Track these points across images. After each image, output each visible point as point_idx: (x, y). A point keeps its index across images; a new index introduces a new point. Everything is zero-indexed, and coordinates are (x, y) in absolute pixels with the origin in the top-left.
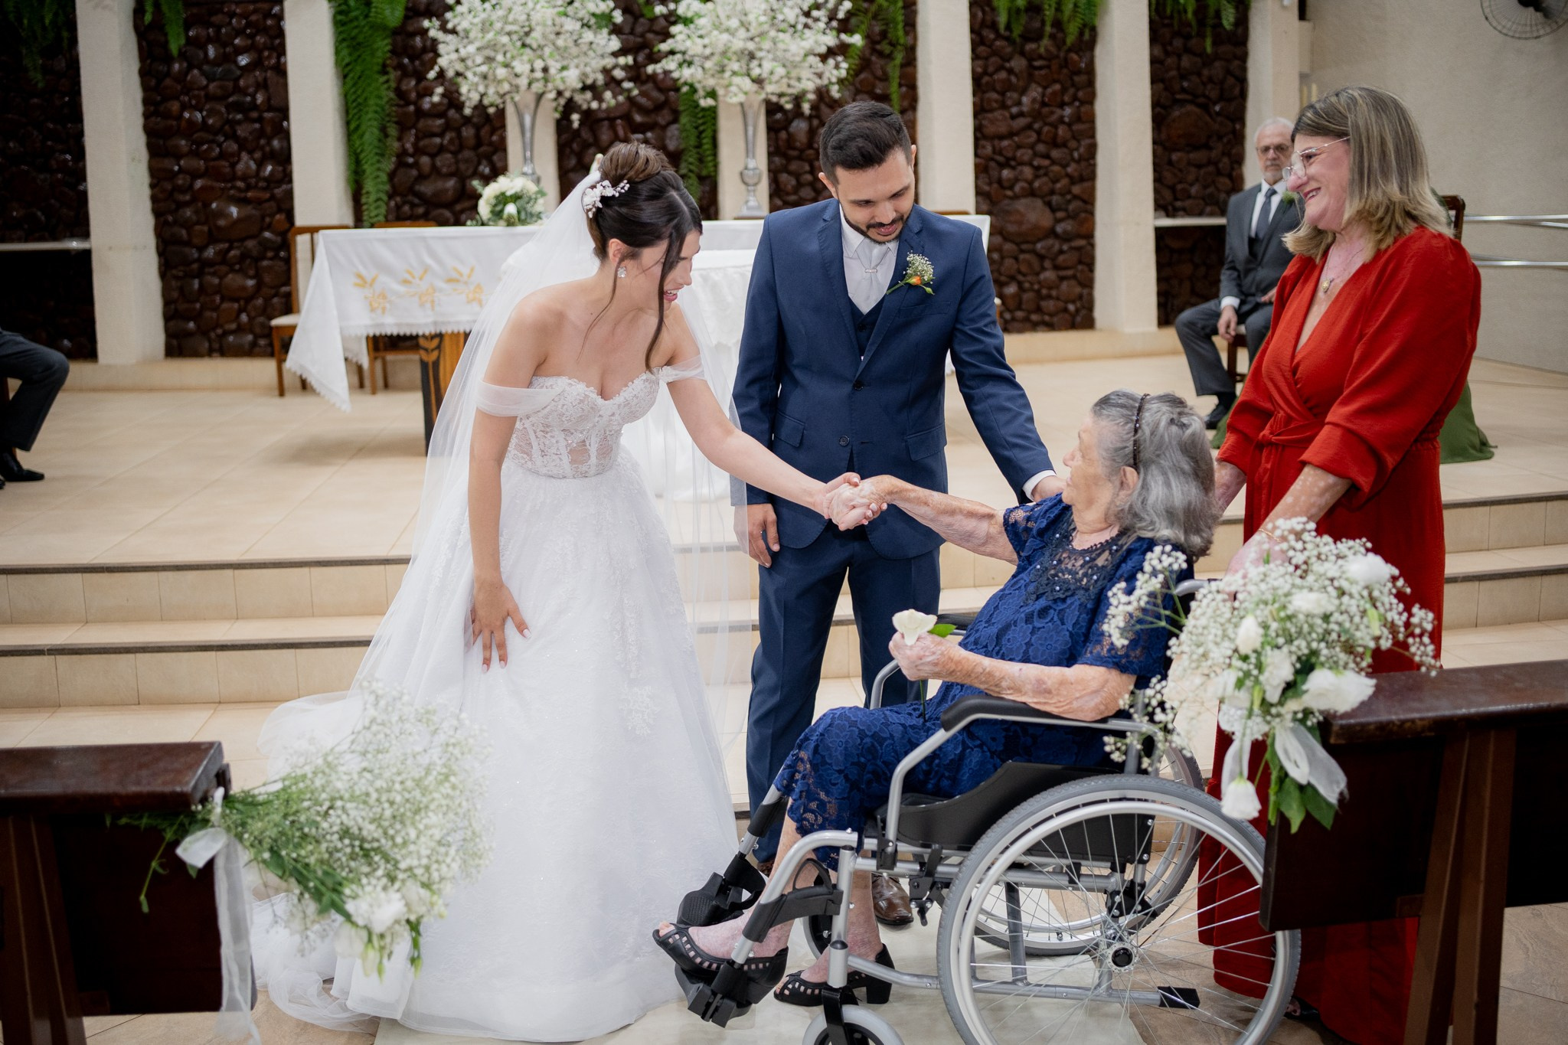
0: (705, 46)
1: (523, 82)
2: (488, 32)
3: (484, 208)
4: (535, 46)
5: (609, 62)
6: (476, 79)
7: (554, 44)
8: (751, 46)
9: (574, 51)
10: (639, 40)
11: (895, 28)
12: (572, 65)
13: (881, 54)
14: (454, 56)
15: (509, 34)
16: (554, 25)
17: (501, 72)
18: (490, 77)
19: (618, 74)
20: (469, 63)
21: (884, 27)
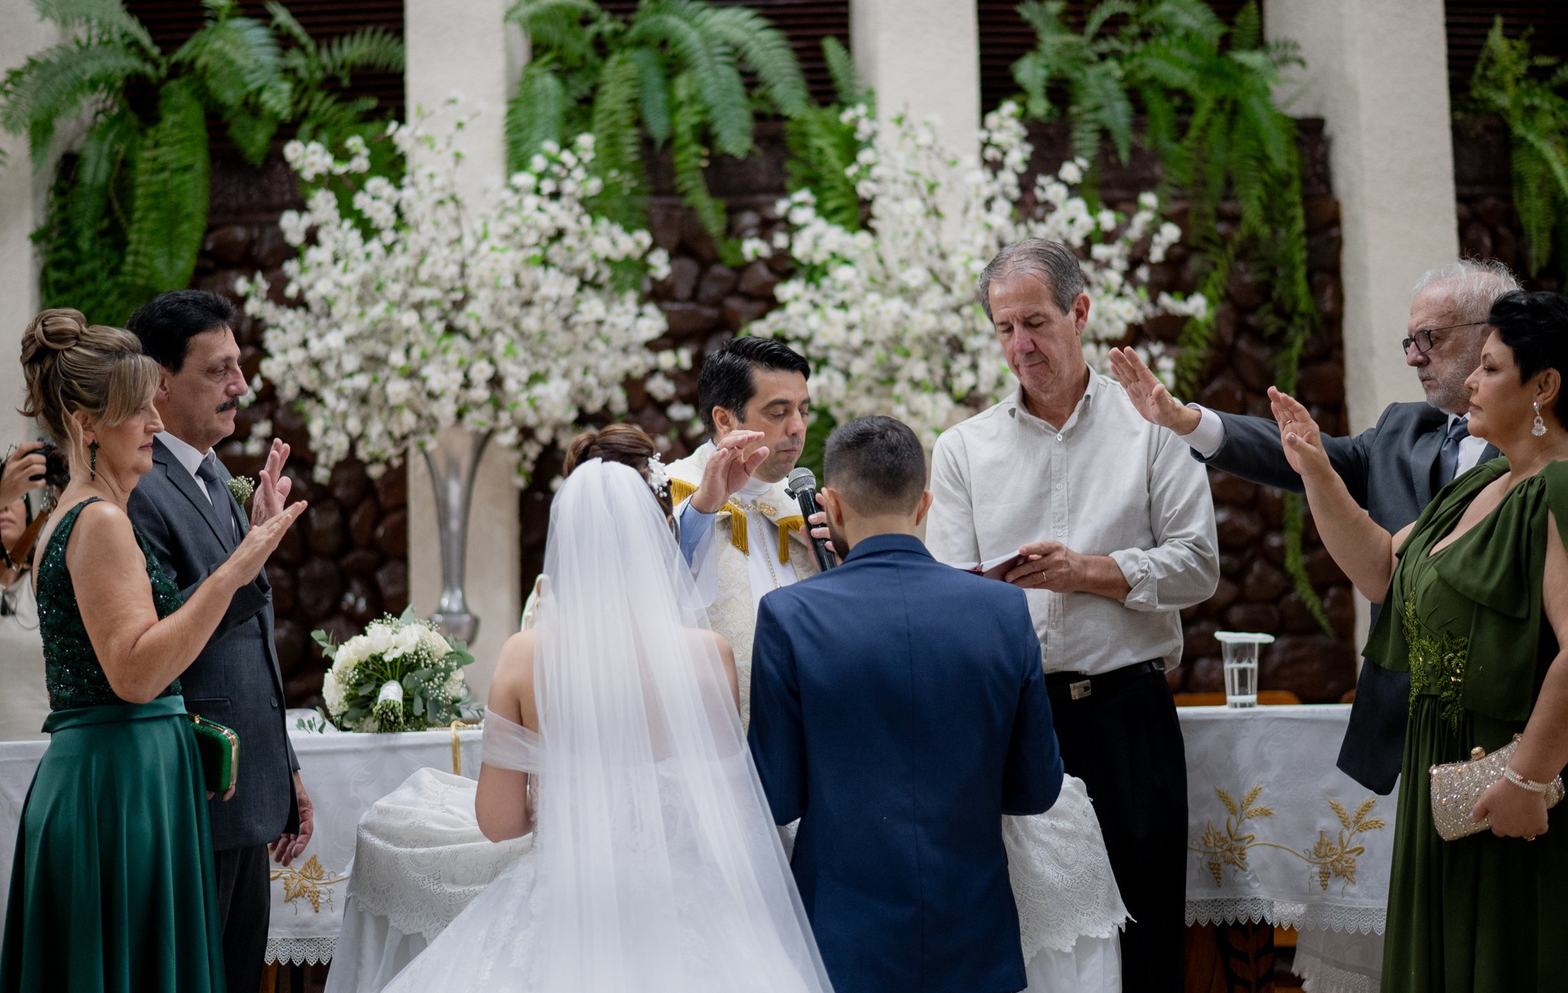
0: (851, 327)
1: (445, 410)
2: (375, 301)
3: (333, 690)
4: (474, 330)
5: (638, 362)
6: (342, 405)
7: (516, 326)
8: (953, 325)
9: (562, 339)
10: (709, 312)
11: (1291, 279)
12: (556, 371)
13: (1257, 335)
14: (297, 356)
15: (419, 307)
16: (518, 284)
17: (398, 389)
18: (374, 398)
19: (661, 388)
20: (330, 369)
21: (1264, 276)
